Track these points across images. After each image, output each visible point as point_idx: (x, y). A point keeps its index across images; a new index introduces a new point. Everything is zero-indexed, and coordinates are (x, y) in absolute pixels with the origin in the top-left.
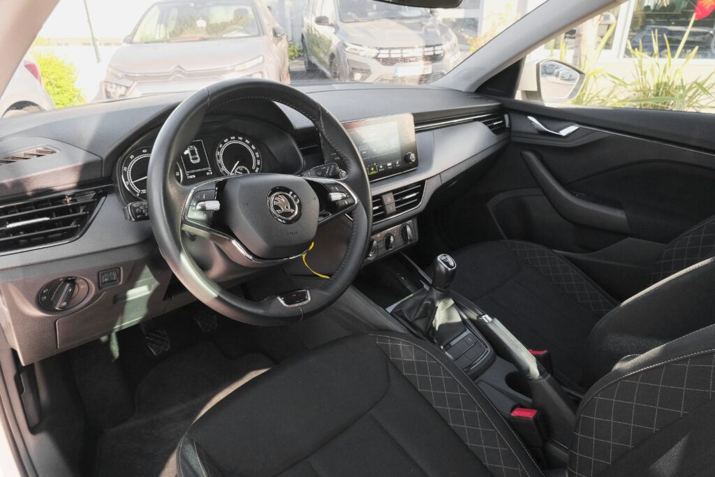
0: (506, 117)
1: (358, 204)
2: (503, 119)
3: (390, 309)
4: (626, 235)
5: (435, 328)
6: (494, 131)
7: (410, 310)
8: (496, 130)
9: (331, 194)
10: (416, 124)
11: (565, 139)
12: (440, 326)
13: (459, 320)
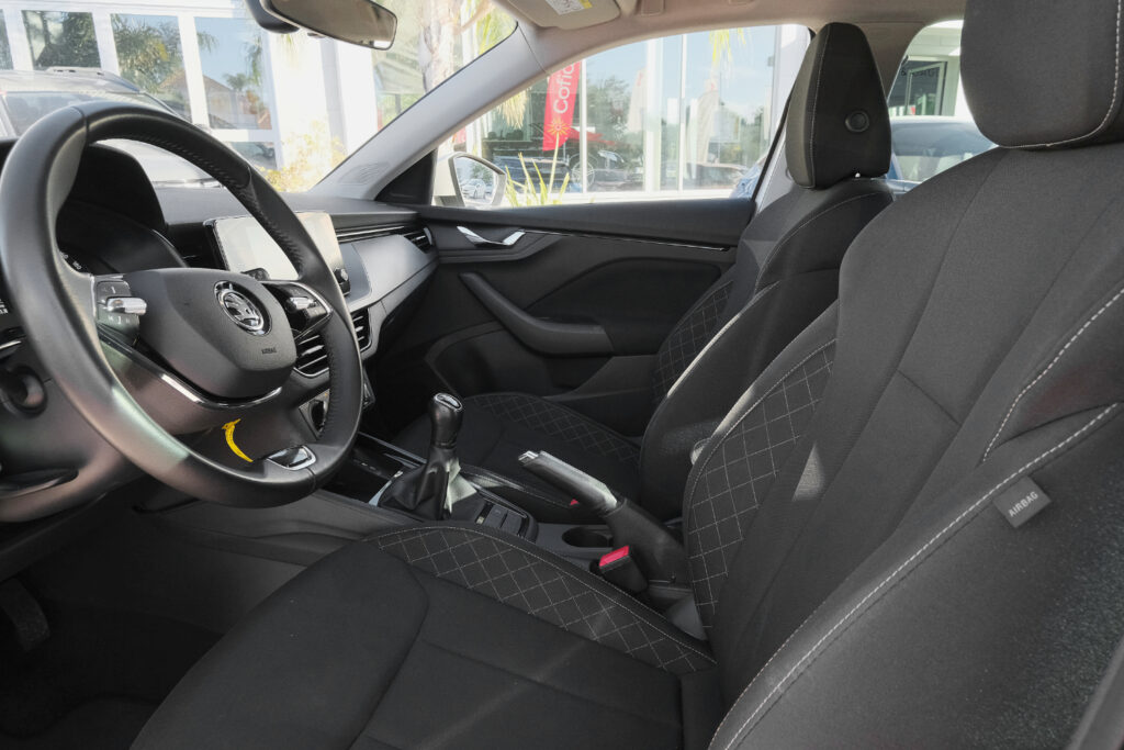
0: (426, 230)
1: (332, 314)
2: (424, 233)
3: (374, 501)
4: (608, 355)
5: (447, 510)
6: (421, 248)
7: (405, 494)
8: (424, 246)
9: (292, 299)
10: (337, 233)
11: (511, 251)
12: (453, 505)
13: (475, 491)
